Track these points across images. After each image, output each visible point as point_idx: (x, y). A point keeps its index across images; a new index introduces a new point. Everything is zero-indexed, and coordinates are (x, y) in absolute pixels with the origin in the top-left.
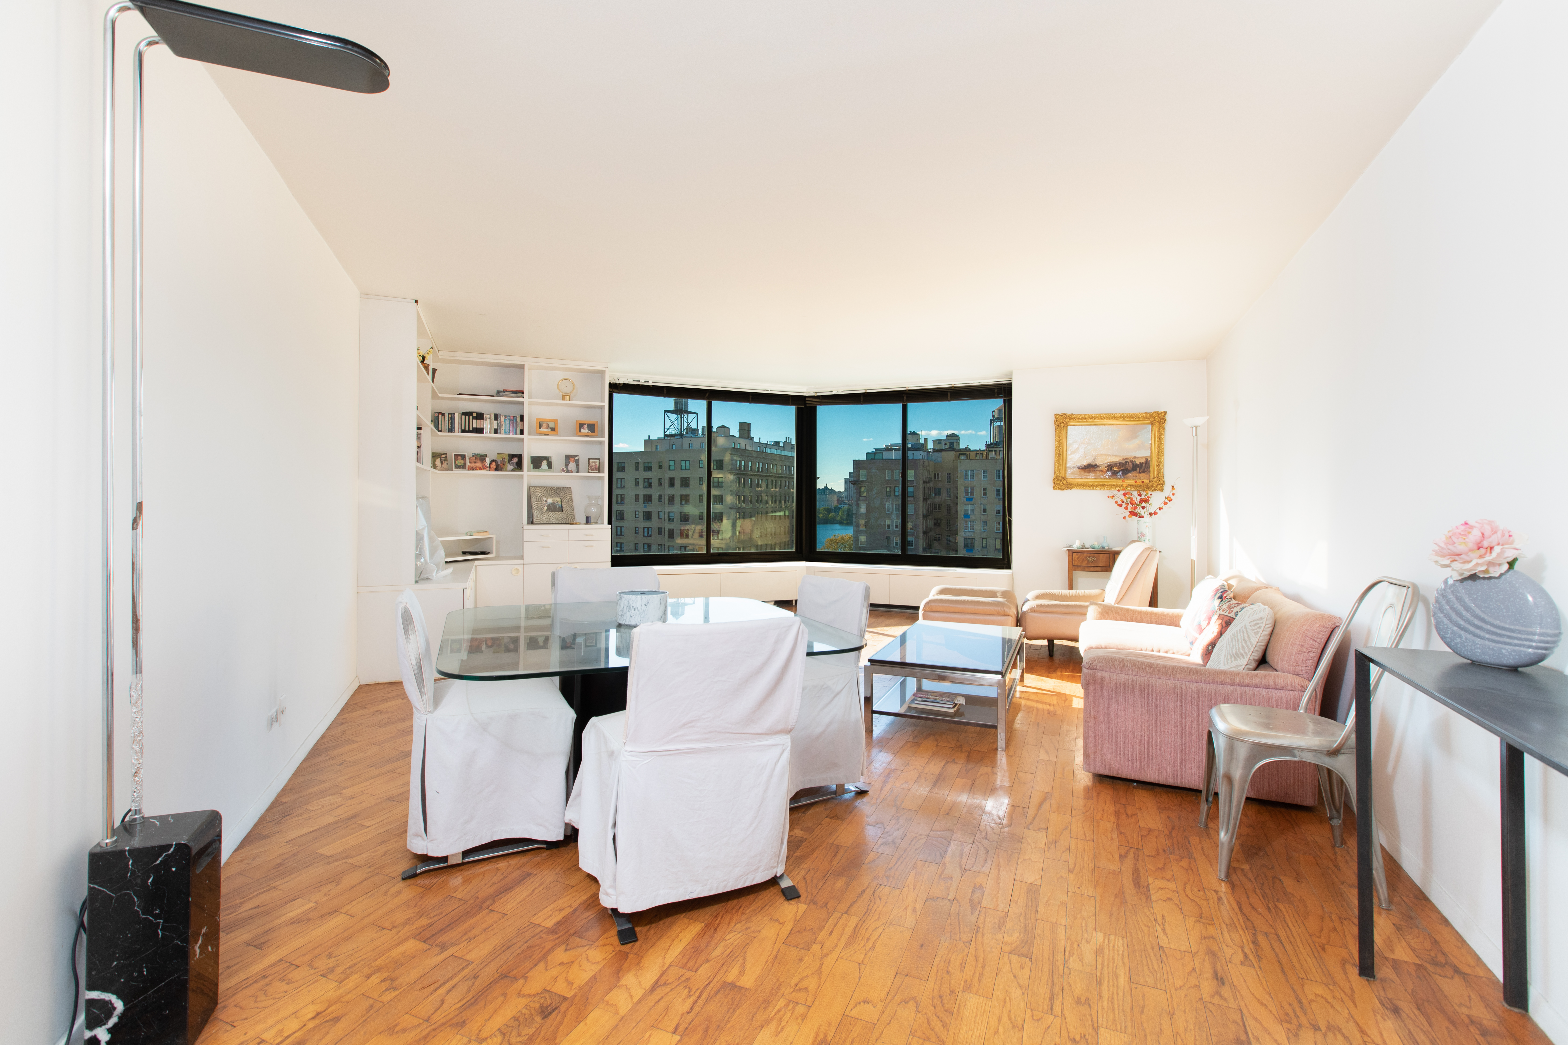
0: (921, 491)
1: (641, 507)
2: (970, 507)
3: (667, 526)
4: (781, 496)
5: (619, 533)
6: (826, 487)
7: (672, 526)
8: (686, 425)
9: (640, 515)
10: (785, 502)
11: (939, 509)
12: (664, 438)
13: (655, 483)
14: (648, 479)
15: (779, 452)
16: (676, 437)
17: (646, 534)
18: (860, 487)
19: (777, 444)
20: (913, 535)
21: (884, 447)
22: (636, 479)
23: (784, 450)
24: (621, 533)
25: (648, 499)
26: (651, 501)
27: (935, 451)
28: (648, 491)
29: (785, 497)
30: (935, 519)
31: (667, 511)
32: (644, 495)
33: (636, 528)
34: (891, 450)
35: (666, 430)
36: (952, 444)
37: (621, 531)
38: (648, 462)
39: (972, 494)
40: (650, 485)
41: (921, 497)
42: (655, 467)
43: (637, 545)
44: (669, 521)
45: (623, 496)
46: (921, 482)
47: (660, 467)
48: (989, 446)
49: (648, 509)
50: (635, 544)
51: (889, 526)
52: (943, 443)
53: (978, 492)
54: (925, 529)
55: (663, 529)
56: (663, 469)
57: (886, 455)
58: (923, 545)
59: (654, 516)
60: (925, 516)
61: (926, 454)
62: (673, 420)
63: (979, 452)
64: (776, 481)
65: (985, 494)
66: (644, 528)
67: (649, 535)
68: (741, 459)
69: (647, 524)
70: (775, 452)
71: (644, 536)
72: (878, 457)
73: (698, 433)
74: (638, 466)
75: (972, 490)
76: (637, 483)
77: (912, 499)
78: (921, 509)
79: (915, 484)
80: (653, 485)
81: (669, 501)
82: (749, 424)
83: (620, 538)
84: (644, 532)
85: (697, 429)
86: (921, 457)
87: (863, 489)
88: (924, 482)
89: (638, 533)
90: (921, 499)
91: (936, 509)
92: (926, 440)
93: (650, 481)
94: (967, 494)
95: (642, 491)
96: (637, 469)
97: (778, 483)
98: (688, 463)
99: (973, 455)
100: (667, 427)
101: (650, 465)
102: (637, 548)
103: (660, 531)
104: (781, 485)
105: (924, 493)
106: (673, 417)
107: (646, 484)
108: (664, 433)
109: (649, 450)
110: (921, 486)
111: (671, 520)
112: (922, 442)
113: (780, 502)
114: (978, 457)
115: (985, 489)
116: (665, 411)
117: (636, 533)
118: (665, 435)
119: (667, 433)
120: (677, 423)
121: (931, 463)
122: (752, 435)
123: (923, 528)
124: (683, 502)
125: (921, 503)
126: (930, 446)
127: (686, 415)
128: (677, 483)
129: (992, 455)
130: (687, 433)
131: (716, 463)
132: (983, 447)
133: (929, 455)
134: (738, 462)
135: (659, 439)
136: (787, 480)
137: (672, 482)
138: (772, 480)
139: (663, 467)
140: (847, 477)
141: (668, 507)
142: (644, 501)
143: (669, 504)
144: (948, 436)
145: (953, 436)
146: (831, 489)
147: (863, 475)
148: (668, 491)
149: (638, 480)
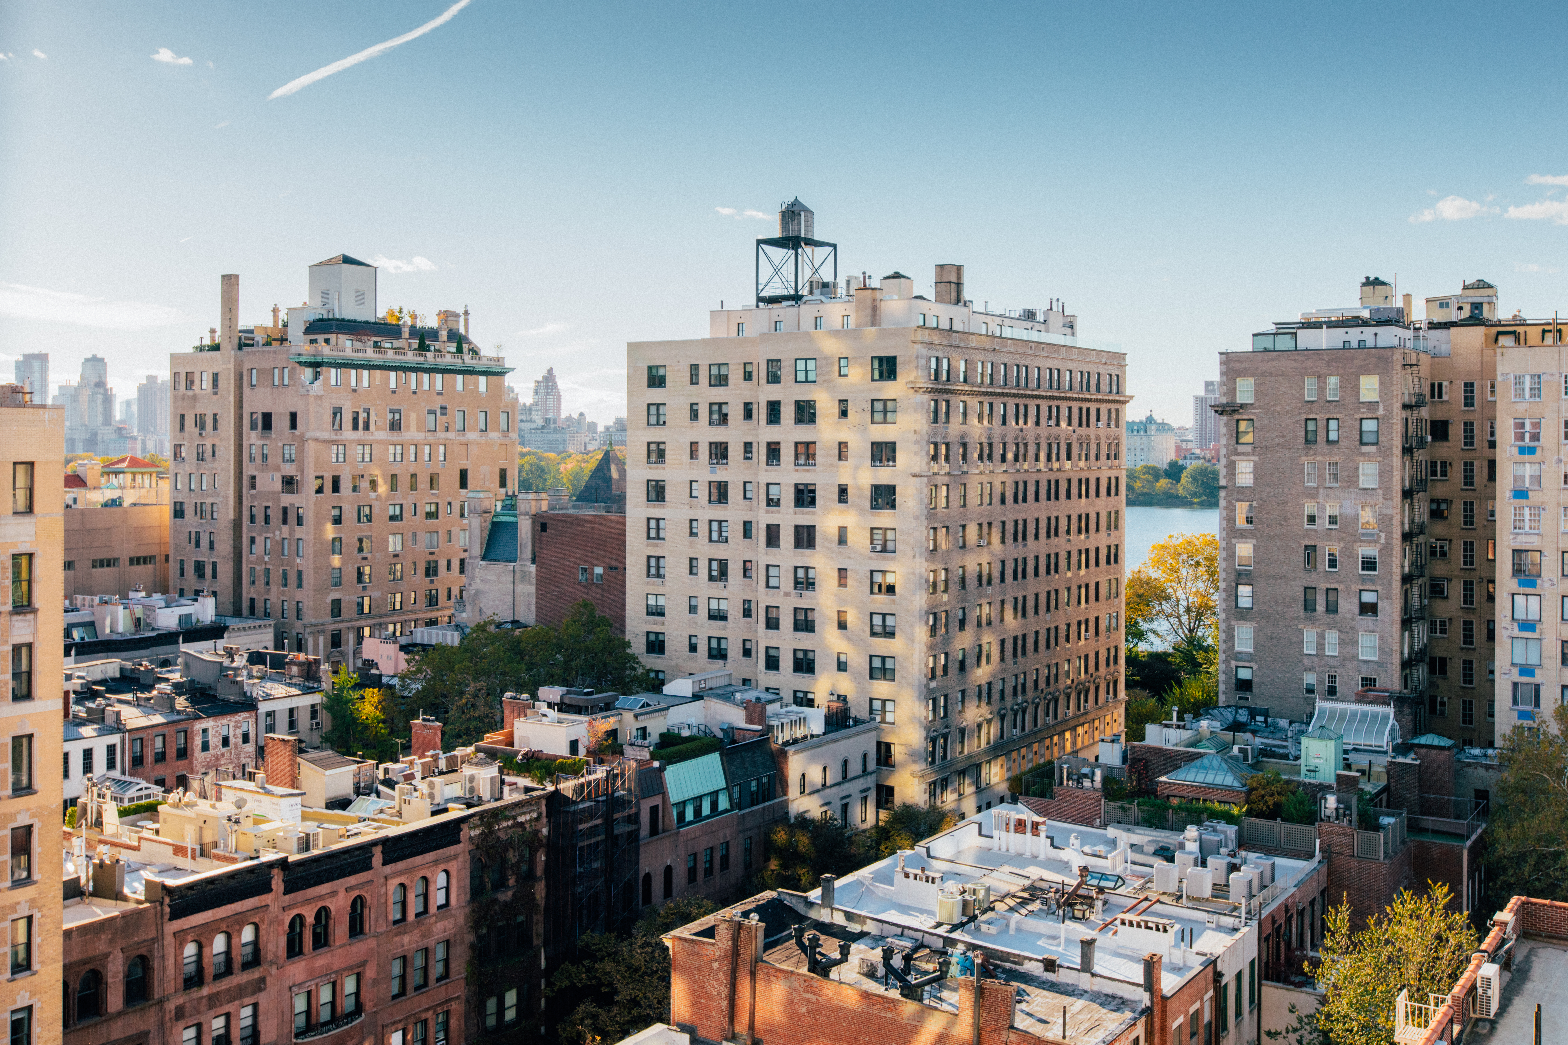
0: (1399, 428)
1: (704, 474)
2: (1528, 470)
3: (763, 517)
4: (1038, 445)
5: (653, 534)
6: (1150, 420)
7: (773, 519)
9: (702, 492)
10: (1049, 458)
11: (1444, 473)
12: (756, 305)
13: (735, 412)
14: (720, 405)
15: (1034, 336)
16: (784, 304)
17: (715, 536)
18: (1238, 421)
19: (1030, 315)
20: (1376, 542)
21: (1298, 318)
22: (692, 405)
23: (1047, 331)
24: (658, 533)
25: (719, 452)
26: (725, 457)
27: (1432, 324)
28: (719, 434)
29: (1050, 445)
30: (1432, 501)
31: (763, 481)
32: (711, 444)
33: (691, 521)
34: (1317, 325)
35: (760, 288)
36: (1477, 306)
37: (658, 529)
38: (719, 365)
39: (1535, 437)
40: (724, 419)
41: (1397, 443)
42: (735, 376)
43: (694, 562)
44: (768, 505)
45: (662, 446)
46: (1398, 405)
47: (748, 376)
49: (721, 474)
50: (691, 559)
51: (1312, 519)
52: (1454, 305)
53: (1551, 430)
54: (1407, 527)
55: (754, 525)
56: (755, 381)
57: (1307, 339)
58: (1402, 567)
59: (735, 493)
60: (1407, 494)
61: (1409, 334)
62: (777, 260)
64: (1026, 406)
66: (710, 521)
67: (723, 539)
68: (940, 354)
69: (718, 512)
70: (1024, 335)
71: (710, 540)
72: (1285, 342)
73: (836, 293)
74: (697, 375)
75: (1536, 425)
76: (694, 415)
77: (1373, 449)
78: (1397, 475)
79: (1381, 412)
80: (729, 417)
81: (768, 458)
82: (959, 269)
83: (656, 546)
84: (710, 532)
85: (835, 285)
86: (1395, 342)
87: (1243, 426)
88: (1405, 407)
89: (696, 535)
90: (1397, 451)
91: (1434, 473)
92: (1407, 297)
93: (725, 409)
94: (1520, 437)
95: (705, 434)
96: (694, 380)
97: (1032, 412)
98: (811, 365)
99: (1534, 334)
100: (762, 280)
101: (724, 371)
102: (694, 571)
103: (747, 529)
104: (1038, 416)
105: (1406, 436)
106: (776, 253)
107: (715, 417)
108: (758, 294)
109: (722, 333)
110: (1398, 415)
111: (772, 503)
112: (1398, 303)
113: (1037, 459)
114: (1549, 339)
116: (759, 242)
117: (692, 534)
118: (759, 298)
119: (762, 294)
120: (788, 270)
121: (1422, 356)
122: (966, 295)
123: (1402, 523)
124: (802, 461)
125: (1396, 460)
127: (808, 250)
128: (788, 412)
130: (811, 292)
131: (880, 365)
133: (1416, 337)
134: (933, 360)
135: (745, 308)
136: (1054, 403)
137: (774, 412)
138: (1017, 406)
139: (754, 375)
140: (1201, 393)
141: (767, 471)
142: (710, 458)
143: (767, 464)
144: (1466, 288)
145: (1482, 285)
146: (1159, 421)
147: (1245, 389)
148: (765, 433)
149: (695, 407)
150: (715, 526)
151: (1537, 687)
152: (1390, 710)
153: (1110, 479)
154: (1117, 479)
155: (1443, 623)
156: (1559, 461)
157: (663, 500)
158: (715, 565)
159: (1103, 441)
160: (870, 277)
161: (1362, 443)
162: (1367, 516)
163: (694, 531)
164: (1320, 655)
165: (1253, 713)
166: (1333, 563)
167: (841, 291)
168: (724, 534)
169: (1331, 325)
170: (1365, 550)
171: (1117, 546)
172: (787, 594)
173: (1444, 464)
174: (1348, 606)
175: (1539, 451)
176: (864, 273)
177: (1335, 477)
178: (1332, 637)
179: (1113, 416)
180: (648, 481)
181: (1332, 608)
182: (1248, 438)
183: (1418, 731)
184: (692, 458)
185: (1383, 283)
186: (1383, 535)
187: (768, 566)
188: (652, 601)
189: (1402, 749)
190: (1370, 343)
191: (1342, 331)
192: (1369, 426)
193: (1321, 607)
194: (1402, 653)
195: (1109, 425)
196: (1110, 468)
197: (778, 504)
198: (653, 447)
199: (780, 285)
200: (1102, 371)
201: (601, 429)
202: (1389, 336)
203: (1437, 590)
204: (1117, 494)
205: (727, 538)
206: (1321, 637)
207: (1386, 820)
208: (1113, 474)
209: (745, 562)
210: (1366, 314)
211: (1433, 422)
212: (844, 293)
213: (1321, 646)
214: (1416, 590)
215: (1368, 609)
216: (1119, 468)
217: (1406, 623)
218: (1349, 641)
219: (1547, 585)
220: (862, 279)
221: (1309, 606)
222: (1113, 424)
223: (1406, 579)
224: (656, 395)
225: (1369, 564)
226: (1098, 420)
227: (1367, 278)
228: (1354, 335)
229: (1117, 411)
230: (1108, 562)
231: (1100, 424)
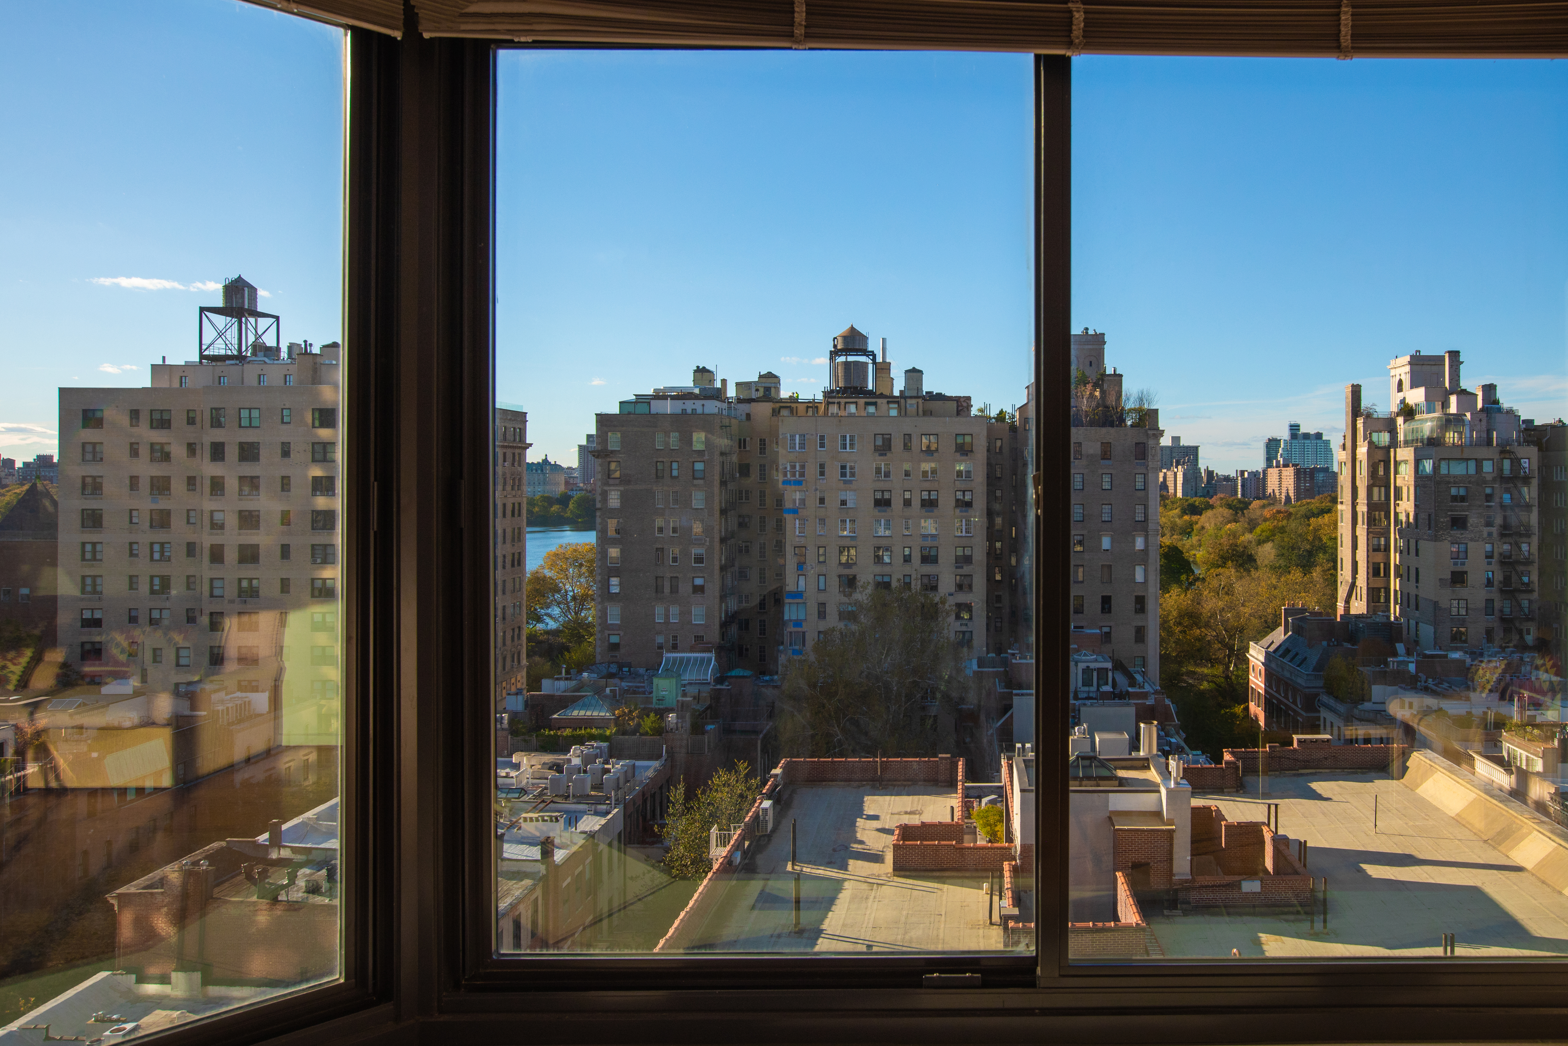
0: (717, 469)
1: (145, 504)
2: (798, 495)
3: (207, 540)
5: (88, 556)
6: (546, 461)
7: (217, 540)
8: (251, 339)
9: (143, 519)
11: (747, 498)
12: (201, 362)
13: (178, 451)
14: (162, 445)
16: (228, 362)
17: (157, 556)
18: (611, 462)
20: (704, 544)
21: (651, 392)
22: (132, 444)
24: (94, 555)
25: (161, 485)
26: (168, 489)
27: (739, 401)
28: (161, 470)
30: (740, 516)
31: (207, 509)
32: (152, 478)
33: (131, 544)
34: (665, 398)
35: (204, 347)
36: (767, 389)
37: (94, 552)
38: (161, 410)
39: (802, 474)
40: (166, 457)
41: (717, 478)
42: (178, 420)
43: (134, 579)
44: (212, 528)
45: (98, 480)
46: (717, 453)
47: (191, 421)
48: (828, 394)
49: (163, 504)
50: (131, 577)
51: (661, 530)
52: (754, 390)
53: (812, 470)
54: (723, 534)
55: (198, 546)
56: (199, 425)
57: (658, 407)
58: (721, 560)
59: (178, 520)
60: (723, 512)
61: (725, 405)
63: (812, 405)
65: (822, 473)
66: (152, 544)
67: (165, 559)
69: (160, 536)
71: (152, 560)
72: (642, 409)
73: (279, 356)
74: (138, 417)
75: (803, 467)
76: (135, 453)
77: (701, 482)
78: (717, 499)
79: (706, 457)
80: (172, 456)
81: (212, 489)
83: (93, 566)
84: (152, 552)
85: (278, 349)
86: (716, 411)
87: (613, 465)
88: (722, 454)
89: (137, 555)
90: (717, 483)
91: (741, 498)
92: (724, 382)
93: (167, 449)
94: (792, 474)
95: (146, 469)
96: (134, 422)
98: (255, 413)
99: (801, 409)
101: (165, 416)
102: (135, 587)
103: (191, 549)
105: (722, 474)
106: (220, 321)
107: (157, 455)
108: (202, 352)
109: (164, 384)
110: (717, 459)
111: (217, 526)
112: (718, 385)
114: (810, 413)
115: (822, 466)
116: (202, 310)
117: (132, 555)
118: (202, 357)
119: (206, 353)
120: (232, 335)
121: (733, 421)
123: (720, 531)
124: (246, 492)
125: (716, 489)
126: (731, 392)
127: (252, 320)
128: (232, 452)
129: (834, 409)
131: (320, 415)
132: (820, 397)
133: (729, 408)
135: (188, 365)
137: (218, 451)
139: (198, 419)
140: (584, 442)
141: (210, 500)
142: (152, 489)
143: (212, 495)
144: (761, 377)
145: (770, 376)
146: (553, 463)
147: (614, 440)
148: (210, 469)
149: (135, 446)
150: (157, 548)
151: (804, 633)
152: (713, 655)
153: (514, 504)
154: (520, 504)
155: (747, 597)
156: (816, 490)
157: (101, 526)
158: (157, 581)
159: (508, 476)
160: (311, 345)
161: (694, 478)
162: (697, 528)
163: (135, 552)
164: (667, 622)
165: (621, 666)
166: (675, 560)
167: (284, 354)
168: (166, 554)
169: (673, 398)
170: (695, 551)
171: (520, 553)
172: (232, 601)
173: (747, 492)
174: (685, 589)
175: (804, 483)
176: (305, 342)
177: (676, 501)
178: (674, 610)
179: (517, 458)
180: (83, 510)
181: (674, 590)
182: (617, 475)
183: (731, 669)
184: (132, 489)
185: (709, 371)
186: (708, 539)
187: (212, 580)
188: (87, 615)
189: (720, 680)
190: (699, 411)
191: (681, 402)
192: (699, 466)
193: (667, 590)
194: (721, 618)
195: (513, 465)
196: (515, 496)
197: (222, 527)
198: (89, 480)
199: (224, 346)
200: (508, 425)
201: (19, 465)
202: (712, 407)
203: (743, 575)
204: (519, 515)
205: (169, 557)
206: (667, 610)
207: (710, 727)
208: (516, 500)
209: (188, 577)
210: (697, 391)
211: (740, 465)
212: (286, 356)
213: (667, 616)
214: (729, 575)
215: (699, 590)
216: (521, 496)
217: (723, 598)
218: (685, 613)
219: (809, 568)
220: (303, 346)
221: (658, 590)
222: (516, 463)
223: (723, 568)
224: (90, 435)
225: (699, 559)
226: (505, 461)
227: (698, 367)
228: (689, 405)
229: (520, 454)
230: (513, 565)
231: (506, 464)
